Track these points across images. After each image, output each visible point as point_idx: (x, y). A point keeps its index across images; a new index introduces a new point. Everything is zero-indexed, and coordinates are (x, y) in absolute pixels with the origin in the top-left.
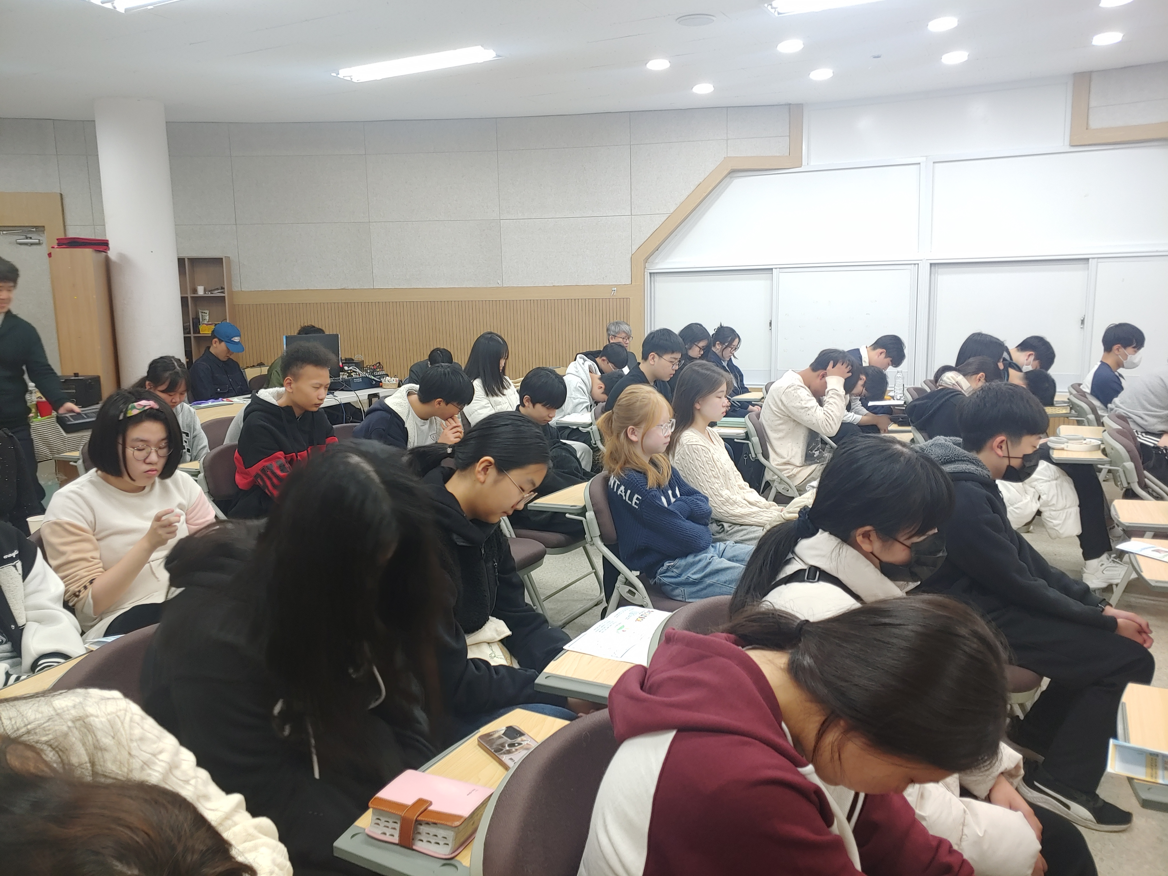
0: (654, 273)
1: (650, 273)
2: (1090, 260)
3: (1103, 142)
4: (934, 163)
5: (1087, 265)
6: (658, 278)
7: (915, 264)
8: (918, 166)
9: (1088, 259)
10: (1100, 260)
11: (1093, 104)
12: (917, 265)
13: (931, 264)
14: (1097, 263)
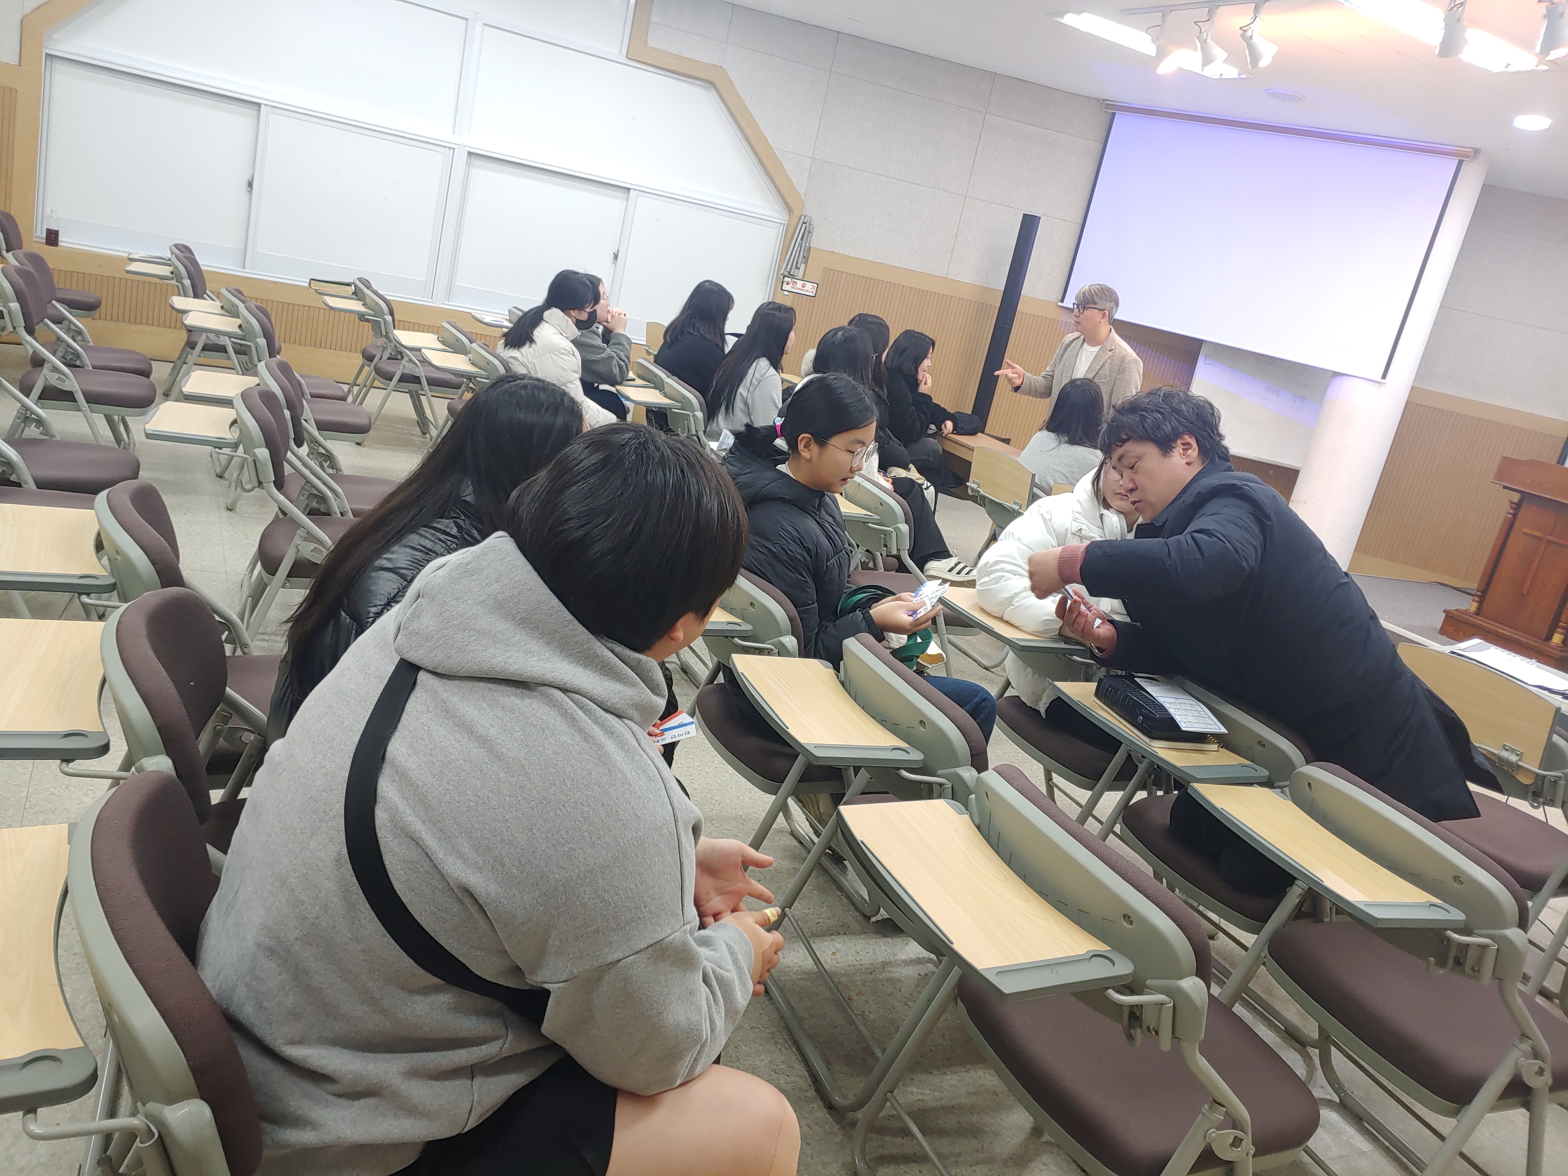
0: (52, 56)
1: (47, 54)
2: (632, 191)
3: (661, 66)
4: (485, 24)
5: (626, 195)
6: (59, 67)
7: (450, 148)
8: (465, 21)
9: (629, 189)
10: (640, 193)
11: (654, 19)
12: (452, 150)
13: (470, 153)
14: (638, 195)
